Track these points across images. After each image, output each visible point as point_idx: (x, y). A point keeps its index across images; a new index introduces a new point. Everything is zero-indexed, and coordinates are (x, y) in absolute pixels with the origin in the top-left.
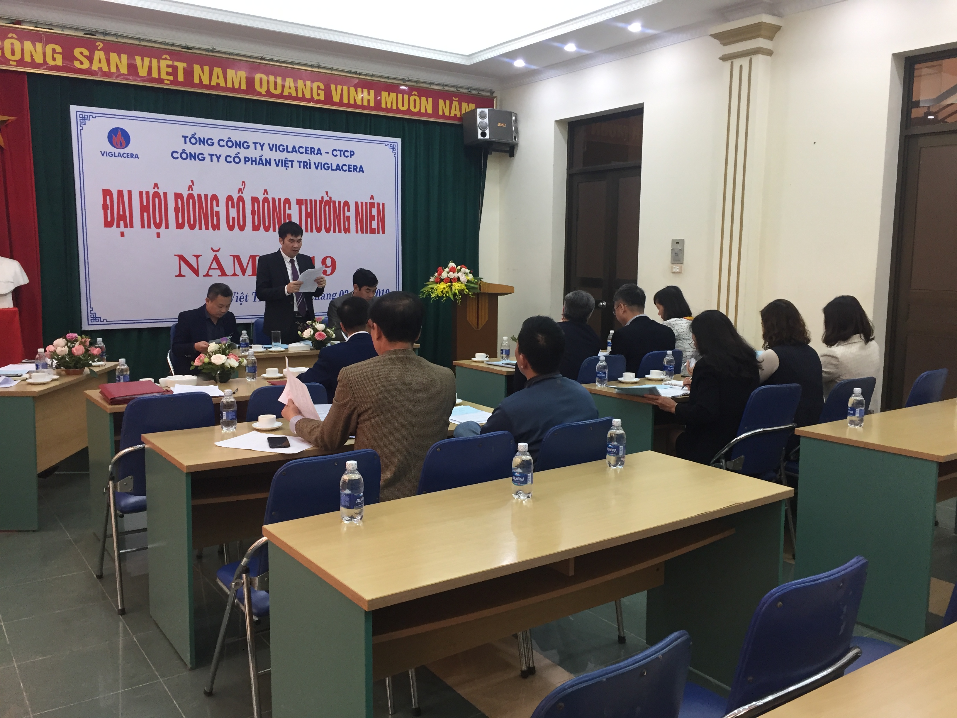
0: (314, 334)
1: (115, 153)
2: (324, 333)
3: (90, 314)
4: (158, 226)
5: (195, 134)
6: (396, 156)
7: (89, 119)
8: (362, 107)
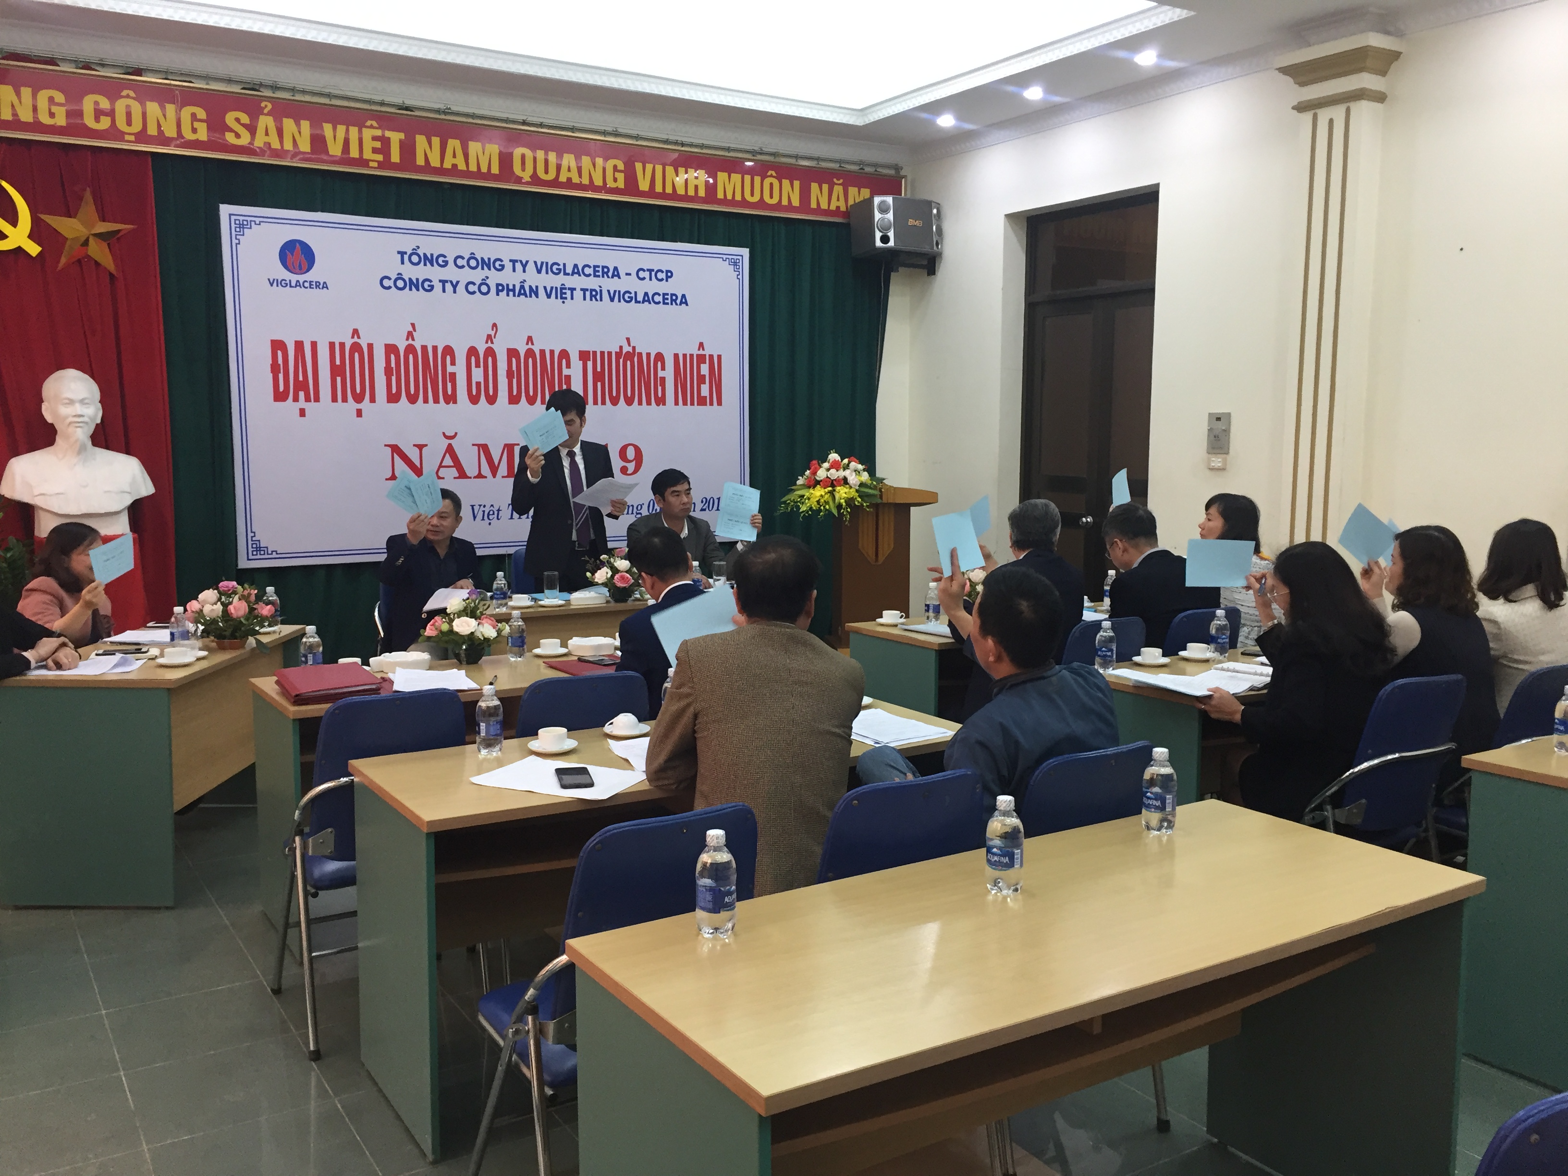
0: (612, 576)
1: (290, 281)
2: (628, 575)
3: (250, 542)
4: (358, 399)
5: (418, 247)
6: (740, 277)
7: (249, 226)
8: (686, 198)
